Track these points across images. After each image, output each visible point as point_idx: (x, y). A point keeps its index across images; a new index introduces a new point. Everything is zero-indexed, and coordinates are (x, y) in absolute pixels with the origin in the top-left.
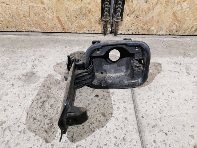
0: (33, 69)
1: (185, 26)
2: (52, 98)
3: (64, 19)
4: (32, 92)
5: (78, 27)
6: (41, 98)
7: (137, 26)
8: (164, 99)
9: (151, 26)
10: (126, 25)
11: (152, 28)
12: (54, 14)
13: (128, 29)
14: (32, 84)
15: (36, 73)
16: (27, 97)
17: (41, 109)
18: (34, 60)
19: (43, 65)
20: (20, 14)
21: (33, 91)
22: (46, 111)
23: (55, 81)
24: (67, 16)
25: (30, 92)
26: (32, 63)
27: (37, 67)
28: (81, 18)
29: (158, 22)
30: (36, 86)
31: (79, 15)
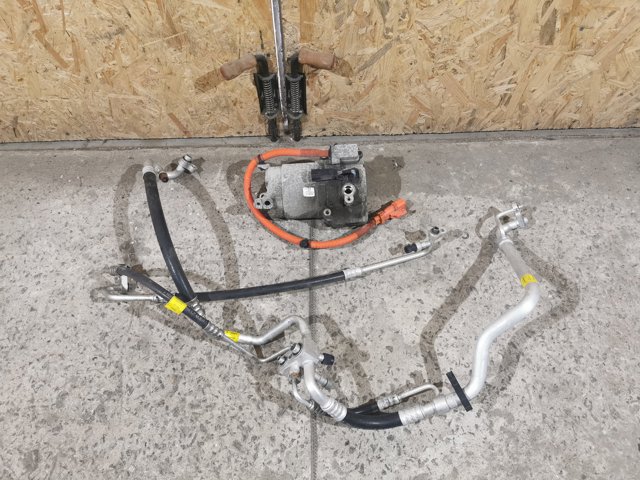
1: (443, 118)
3: (183, 117)
11: (373, 124)
20: (91, 113)
24: (189, 112)
28: (220, 114)
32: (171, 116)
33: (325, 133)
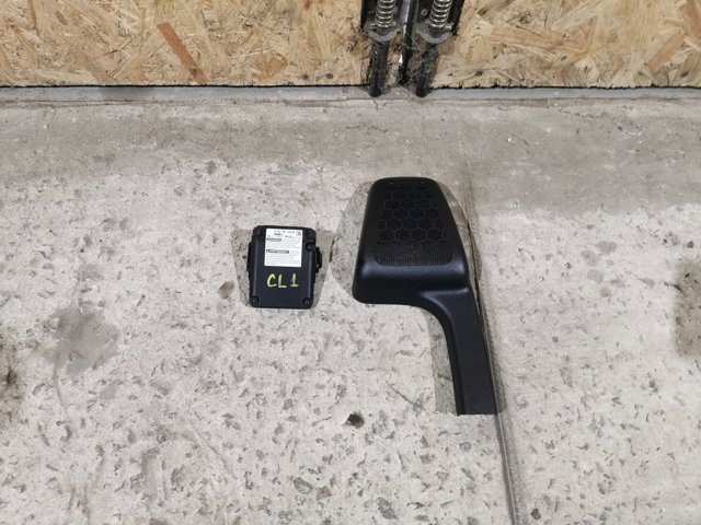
0: (83, 291)
2: (175, 436)
3: (193, 34)
4: (93, 412)
5: (258, 65)
6: (131, 439)
7: (521, 56)
8: (620, 422)
9: (577, 55)
10: (470, 53)
11: (582, 64)
12: (144, 17)
13: (478, 67)
14: (90, 369)
15: (101, 311)
16: (74, 436)
17: (137, 493)
18: (82, 243)
19: (125, 272)
21: (97, 406)
22: (157, 501)
23: (182, 352)
24: (205, 23)
25: (84, 413)
26: (77, 263)
27: (99, 283)
28: (272, 29)
29: (613, 39)
30: (104, 382)
31: (263, 14)
32: (166, 29)
33: (479, 81)
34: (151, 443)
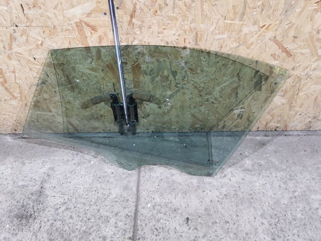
1: (209, 125)
3: (75, 123)
5: (92, 128)
7: (157, 126)
9: (171, 125)
10: (144, 125)
12: (64, 120)
13: (147, 128)
32: (69, 122)
33: (148, 131)
34: (53, 221)
